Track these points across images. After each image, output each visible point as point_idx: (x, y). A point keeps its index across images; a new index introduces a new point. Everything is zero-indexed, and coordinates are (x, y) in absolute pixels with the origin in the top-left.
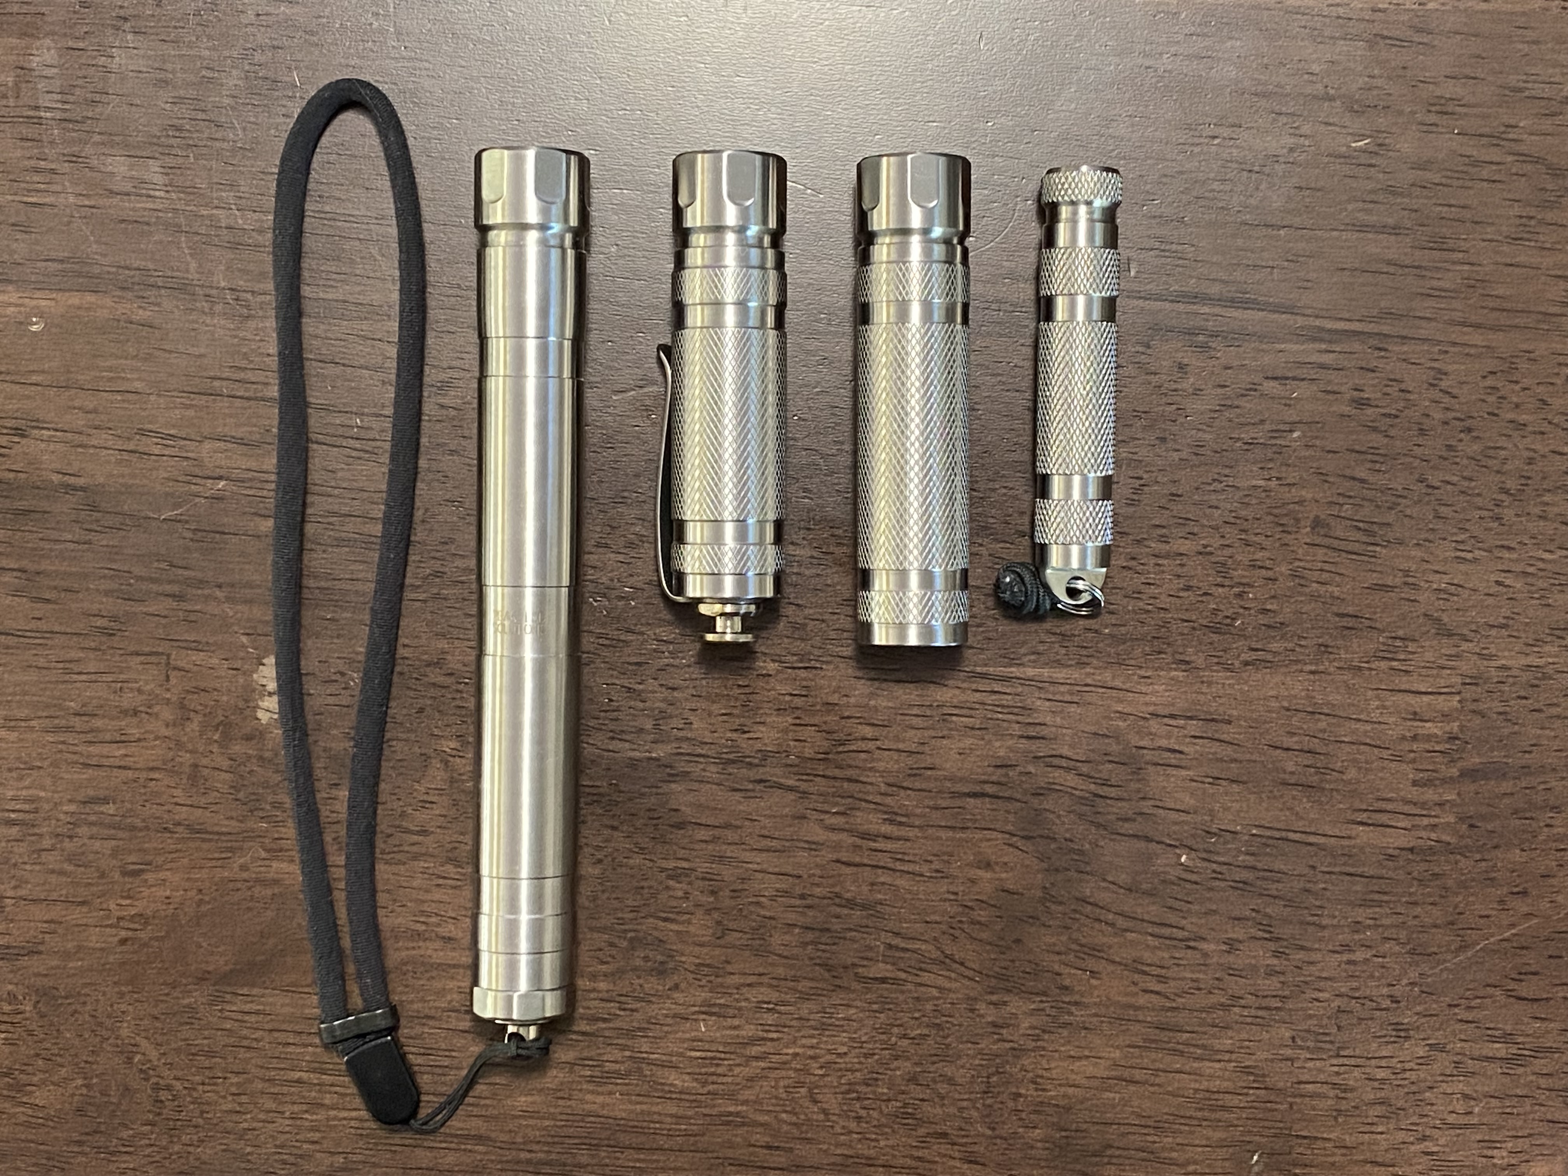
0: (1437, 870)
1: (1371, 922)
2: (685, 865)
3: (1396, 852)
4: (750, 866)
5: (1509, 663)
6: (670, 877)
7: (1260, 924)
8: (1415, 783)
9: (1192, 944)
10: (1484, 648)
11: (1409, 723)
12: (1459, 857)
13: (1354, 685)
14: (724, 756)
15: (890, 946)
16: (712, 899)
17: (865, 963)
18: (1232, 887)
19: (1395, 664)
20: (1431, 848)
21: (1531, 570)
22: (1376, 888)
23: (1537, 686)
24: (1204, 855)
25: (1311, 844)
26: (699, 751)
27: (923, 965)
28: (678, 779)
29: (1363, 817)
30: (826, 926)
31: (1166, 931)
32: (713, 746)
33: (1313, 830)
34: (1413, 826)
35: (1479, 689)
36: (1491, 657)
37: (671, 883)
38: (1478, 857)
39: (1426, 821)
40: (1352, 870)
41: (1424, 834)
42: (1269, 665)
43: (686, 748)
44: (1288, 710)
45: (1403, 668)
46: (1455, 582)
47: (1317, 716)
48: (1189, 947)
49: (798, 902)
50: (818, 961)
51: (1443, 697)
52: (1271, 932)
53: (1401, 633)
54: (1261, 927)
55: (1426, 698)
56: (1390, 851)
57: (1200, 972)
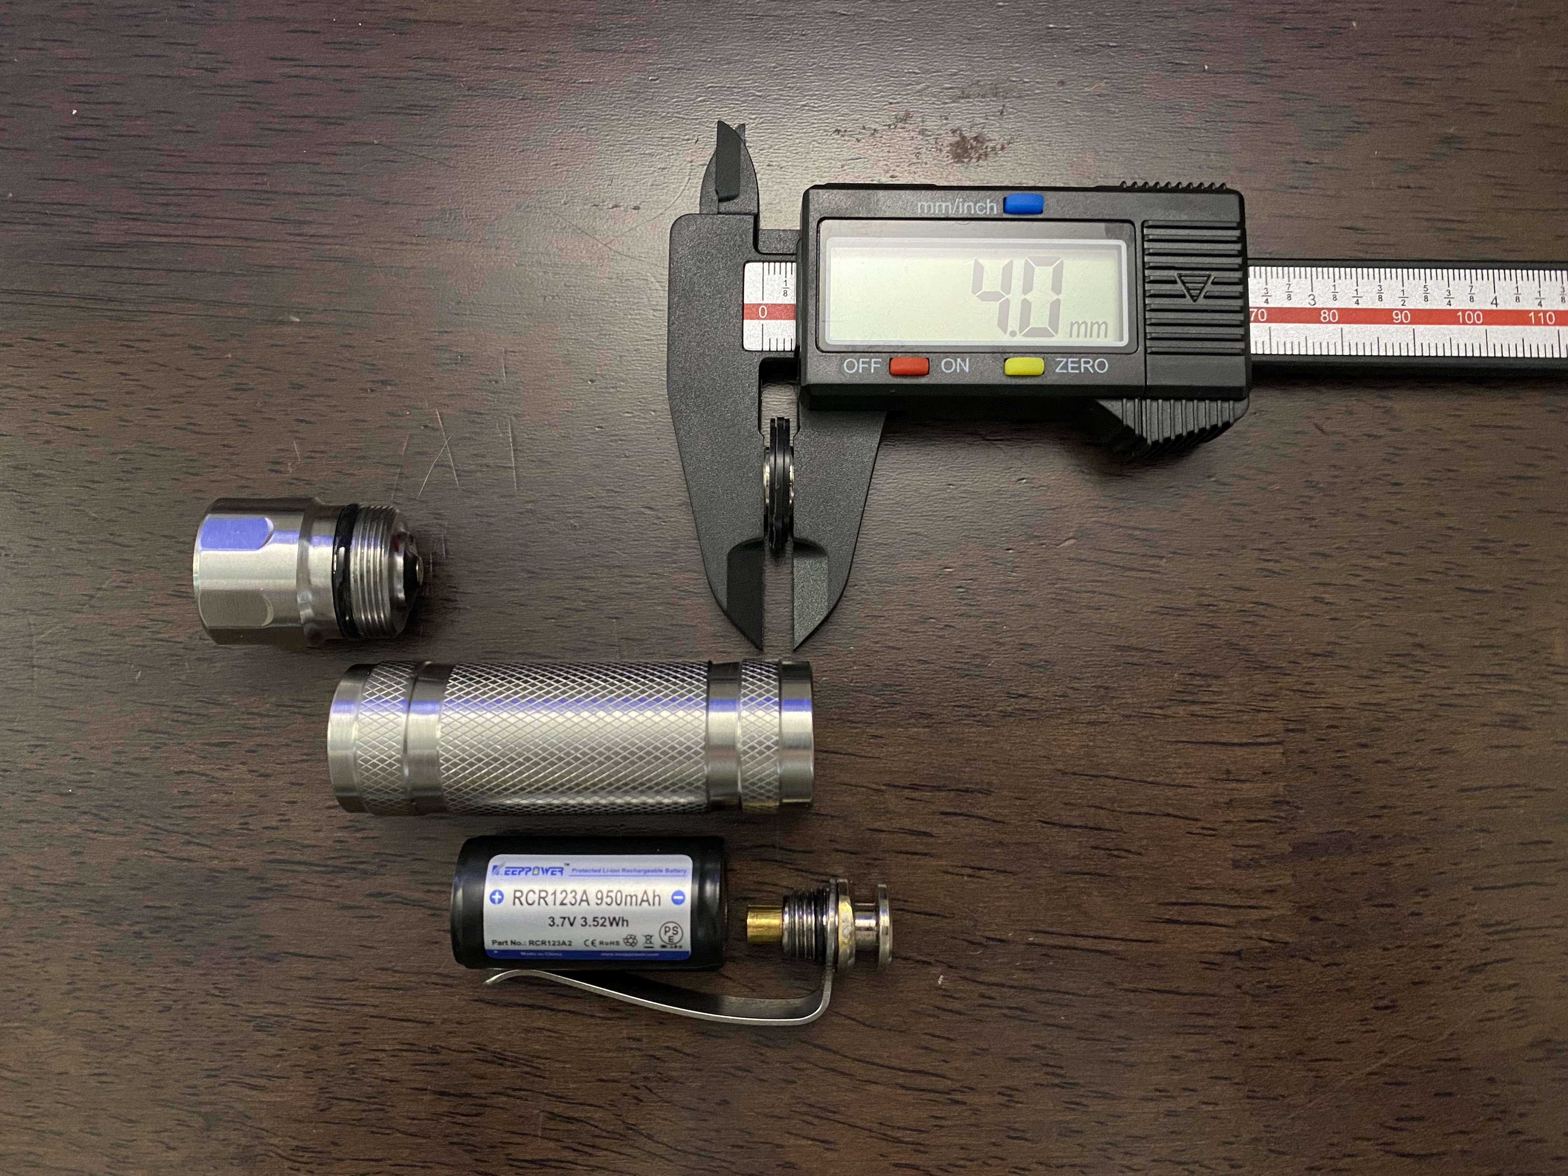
0: (1274, 981)
1: (1193, 1056)
2: (278, 1010)
3: (1218, 959)
4: (366, 1010)
5: (1342, 702)
6: (260, 1029)
7: (1047, 1065)
8: (1236, 864)
9: (958, 1097)
10: (1307, 684)
11: (1221, 785)
12: (1301, 961)
13: (1147, 737)
14: (330, 862)
15: (553, 1116)
16: (314, 1057)
17: (518, 1140)
18: (1005, 1015)
19: (1196, 708)
20: (1264, 951)
21: (1355, 582)
22: (1198, 1009)
23: (1378, 729)
24: (968, 974)
25: (1106, 953)
26: (299, 857)
27: (598, 1141)
28: (270, 894)
29: (1172, 913)
30: (465, 1090)
31: (923, 1081)
32: (317, 850)
33: (1107, 933)
34: (1240, 922)
35: (1307, 736)
36: (1318, 695)
37: (260, 1036)
38: (1327, 960)
39: (1254, 915)
40: (1161, 986)
41: (1253, 932)
42: (1035, 715)
43: (282, 853)
44: (1064, 773)
45: (1208, 713)
46: (1264, 600)
47: (1102, 780)
48: (957, 1102)
49: (429, 1058)
50: (455, 1140)
51: (1262, 749)
52: (1062, 1076)
53: (1201, 668)
54: (1049, 1069)
55: (1239, 752)
56: (1211, 958)
57: (970, 1135)
